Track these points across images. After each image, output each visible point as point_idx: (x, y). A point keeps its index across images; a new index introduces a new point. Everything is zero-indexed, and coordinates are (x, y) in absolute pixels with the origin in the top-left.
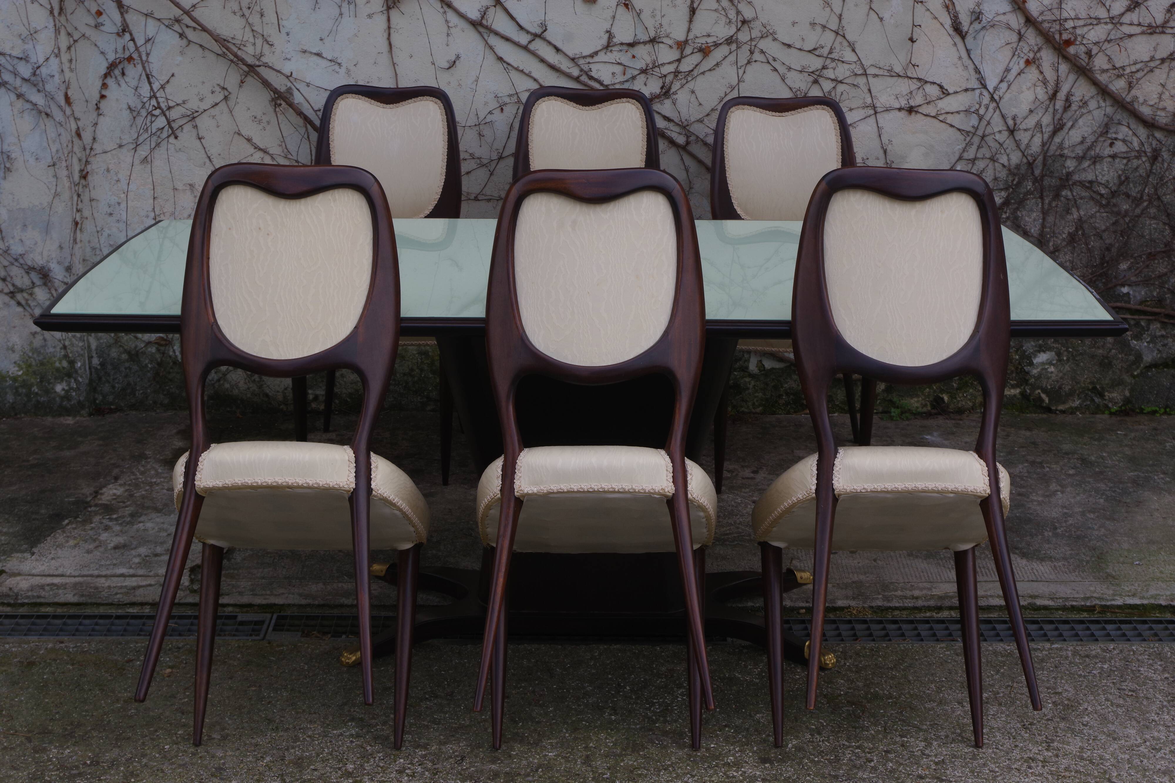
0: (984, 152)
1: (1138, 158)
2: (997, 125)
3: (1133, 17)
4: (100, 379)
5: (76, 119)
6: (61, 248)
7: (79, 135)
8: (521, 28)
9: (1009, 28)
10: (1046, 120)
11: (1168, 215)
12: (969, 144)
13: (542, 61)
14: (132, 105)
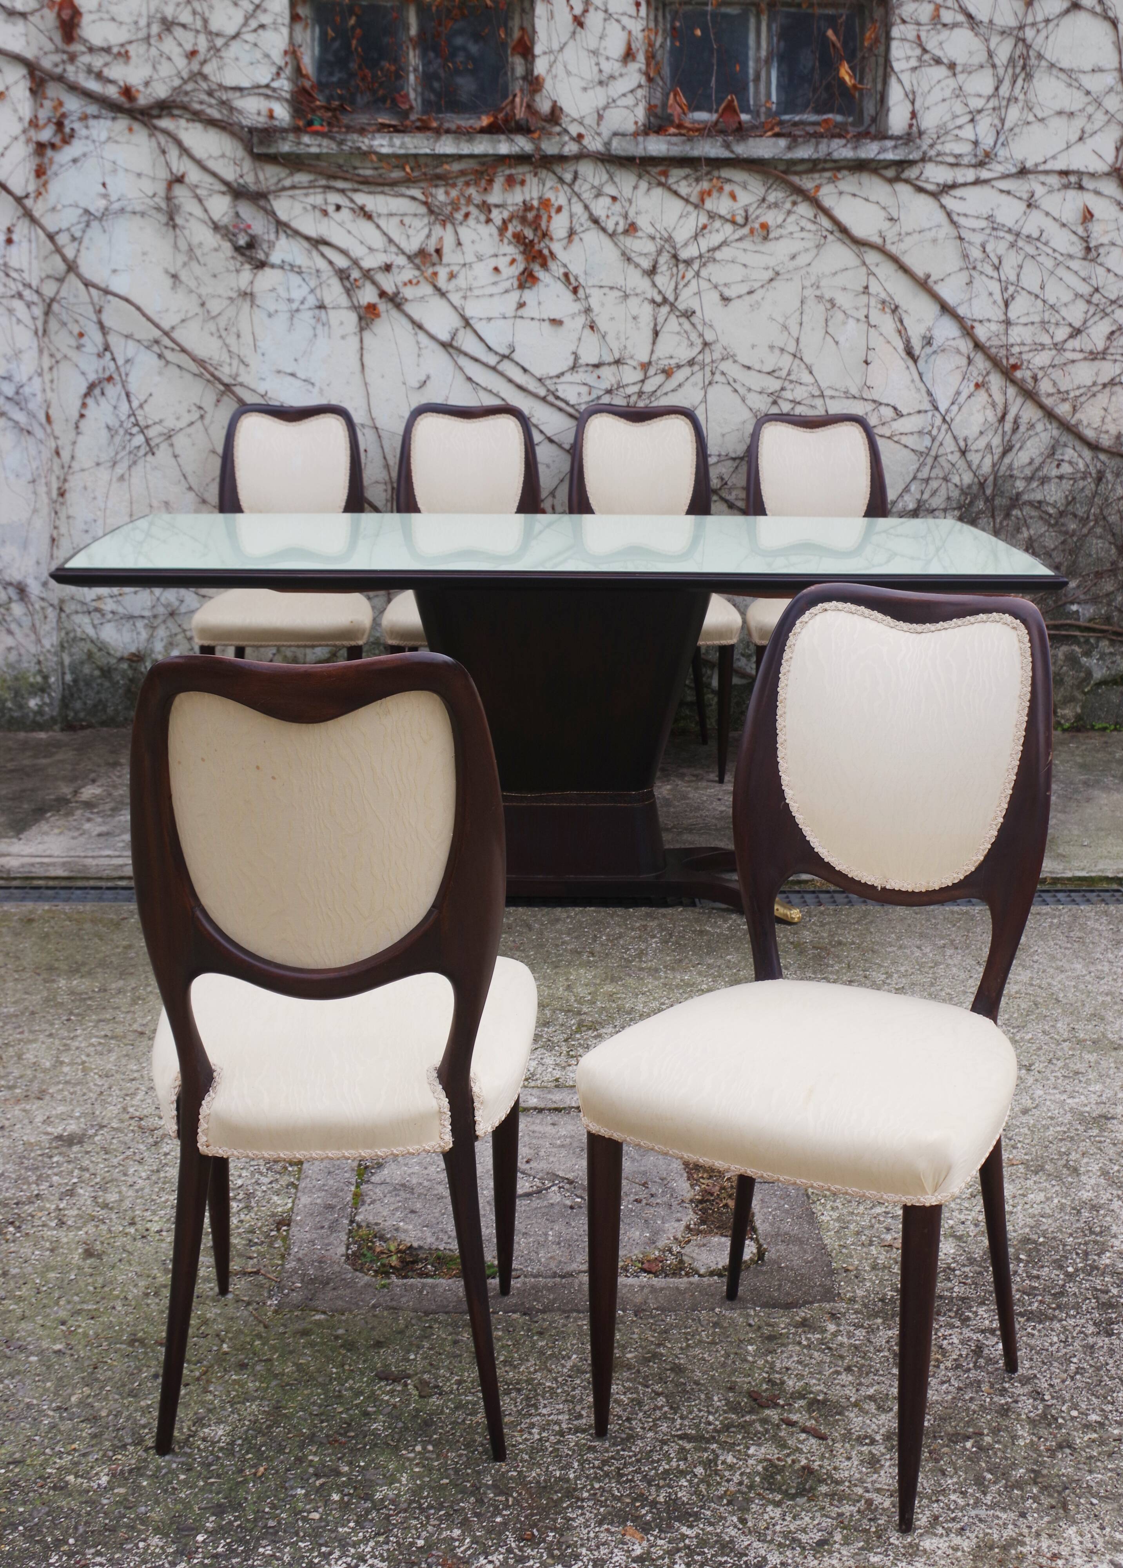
0: (936, 472)
1: (1084, 478)
2: (949, 445)
3: (1075, 343)
4: (72, 695)
5: (56, 438)
6: (38, 563)
7: (58, 453)
8: (490, 349)
9: (959, 352)
10: (996, 441)
11: (1114, 535)
12: (923, 464)
13: (510, 381)
14: (111, 424)
